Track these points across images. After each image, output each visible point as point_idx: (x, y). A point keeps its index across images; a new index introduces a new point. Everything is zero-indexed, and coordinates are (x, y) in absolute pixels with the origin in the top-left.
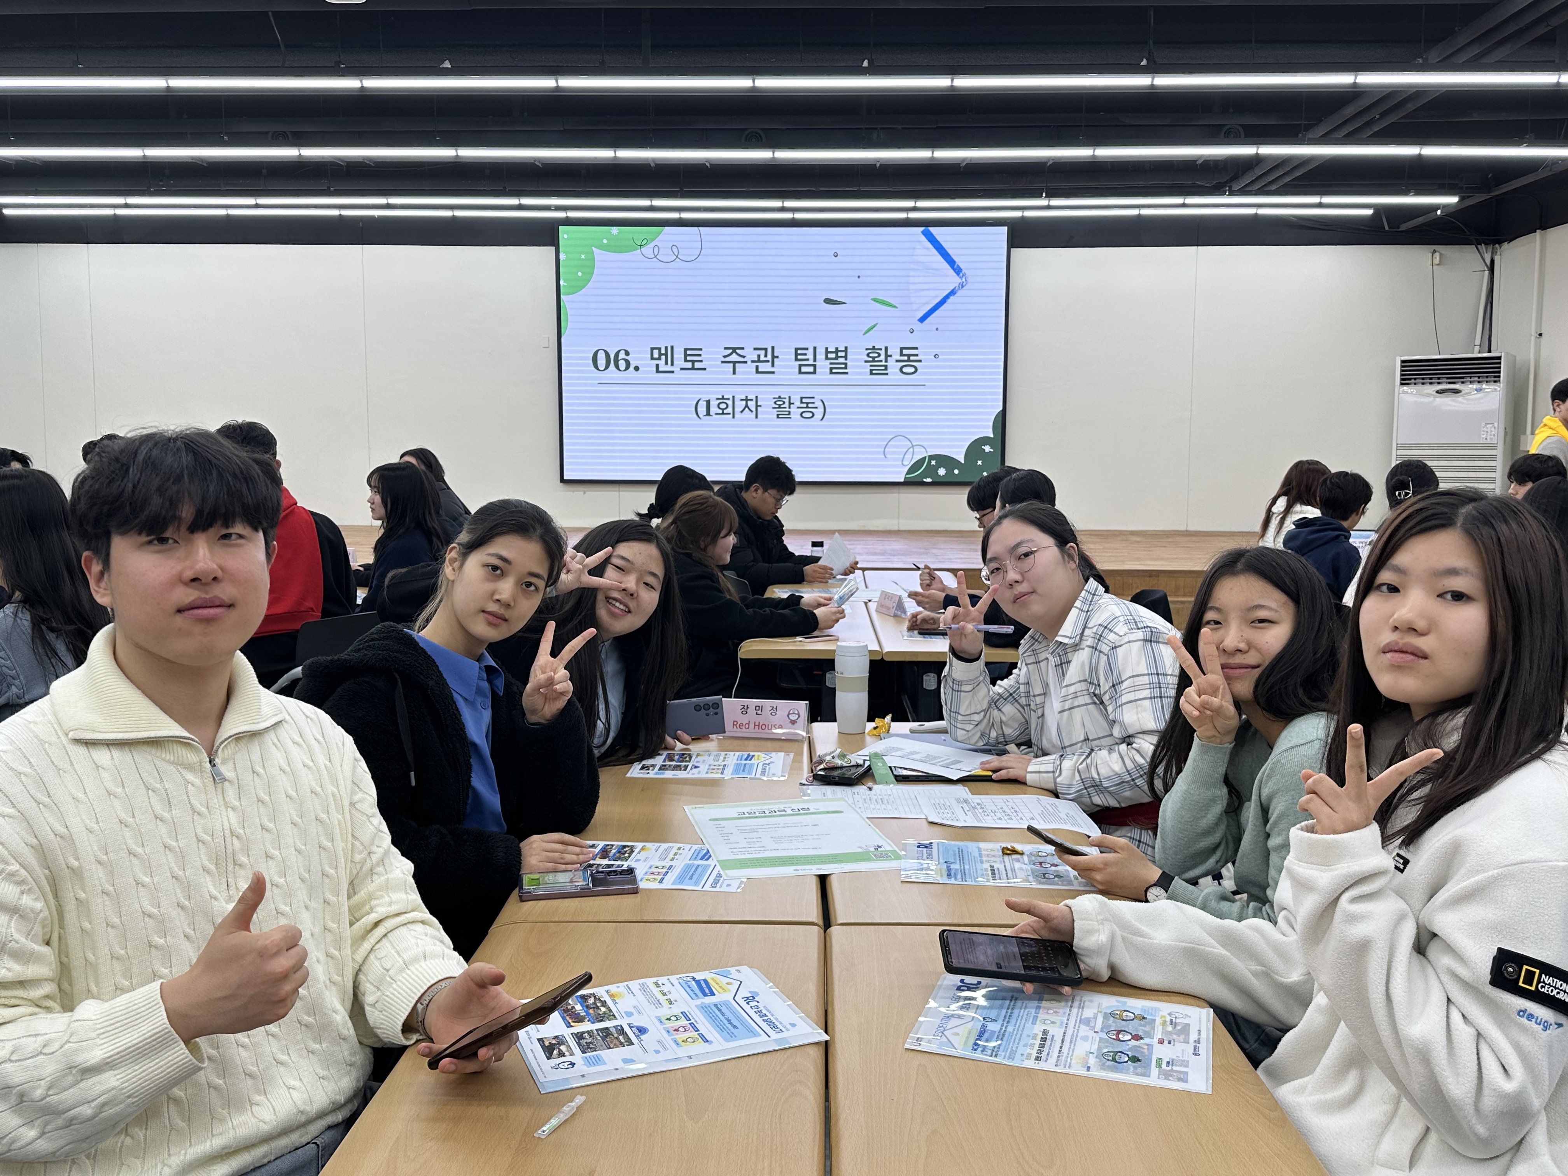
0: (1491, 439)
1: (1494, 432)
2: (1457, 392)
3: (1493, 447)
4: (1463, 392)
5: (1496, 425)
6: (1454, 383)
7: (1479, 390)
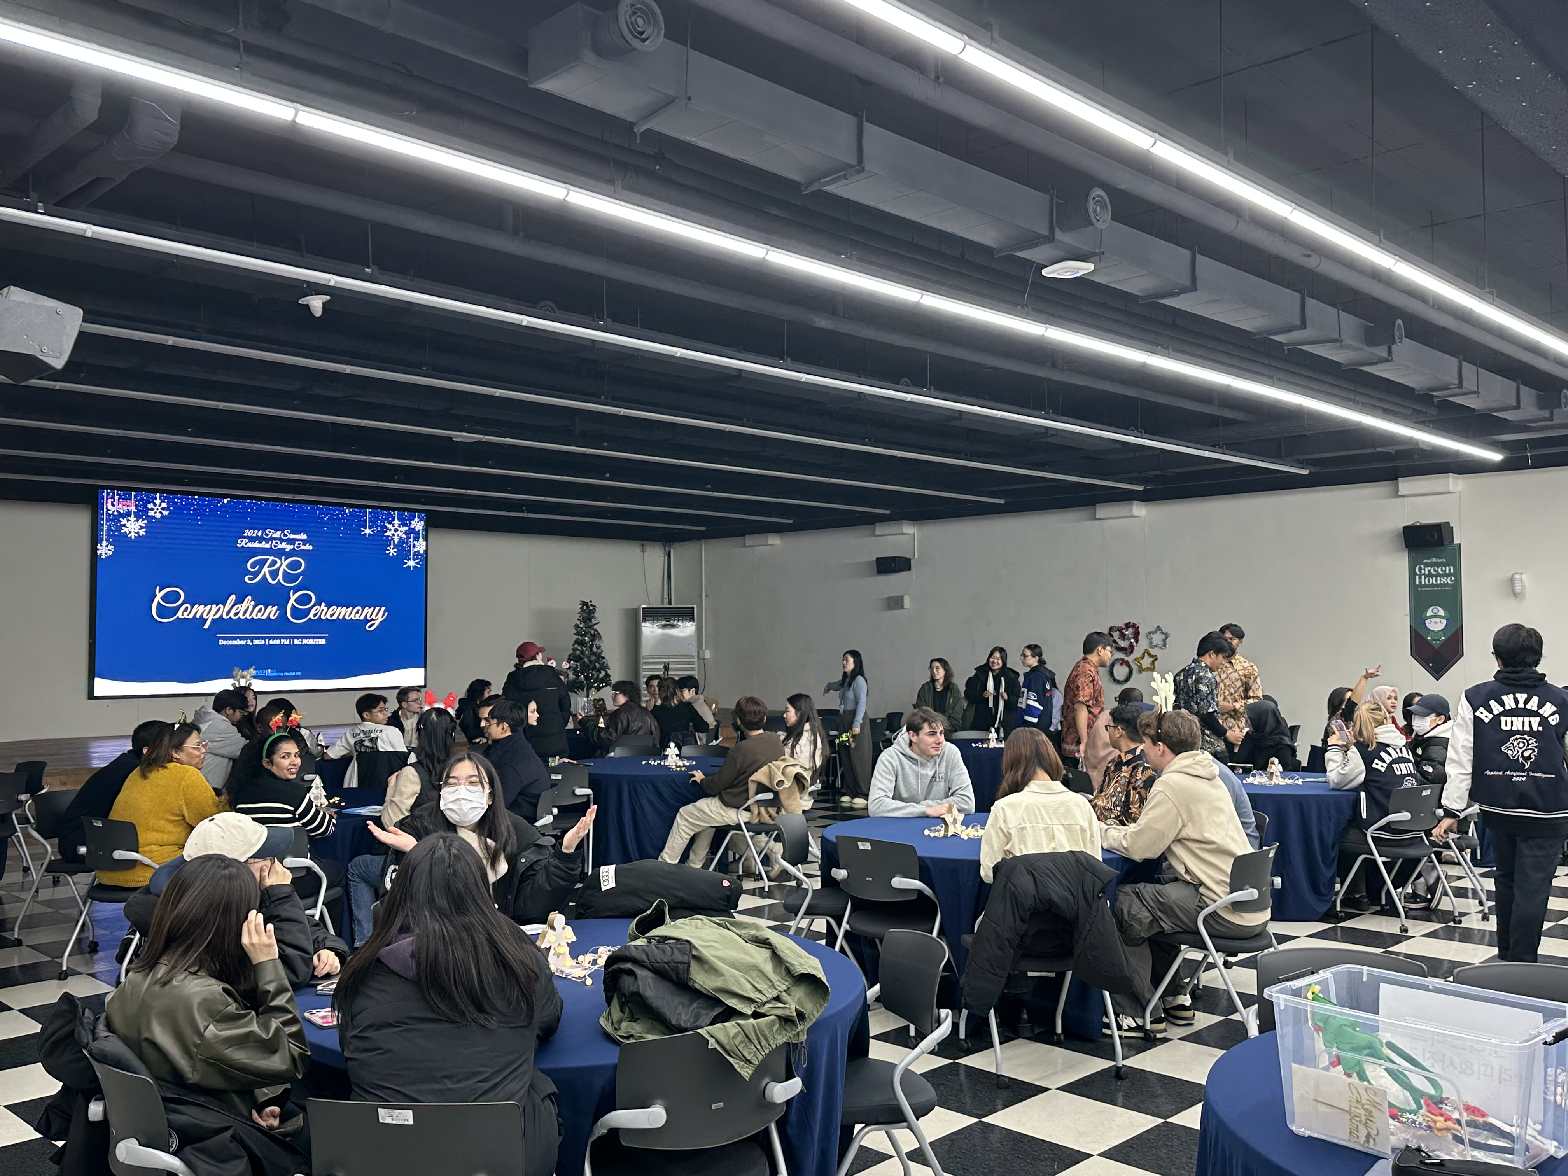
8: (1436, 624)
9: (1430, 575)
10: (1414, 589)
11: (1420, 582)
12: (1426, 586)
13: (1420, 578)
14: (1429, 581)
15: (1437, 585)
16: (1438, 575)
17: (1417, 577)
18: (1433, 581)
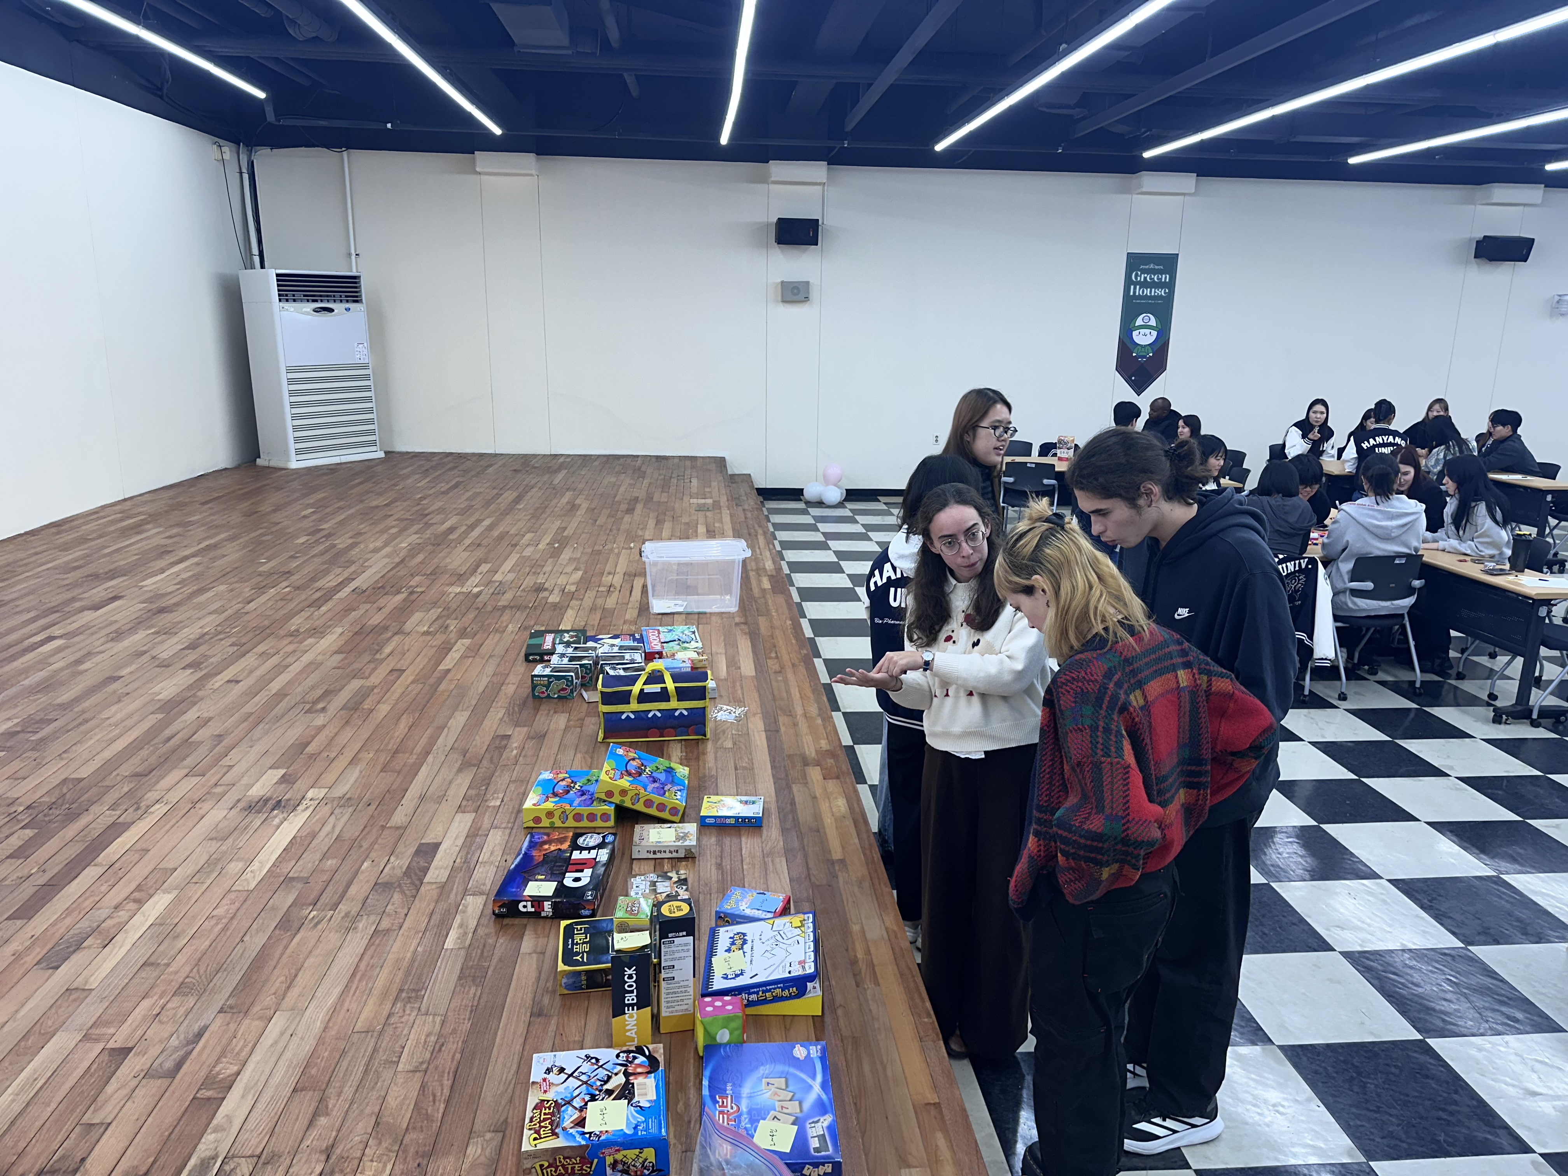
0: (364, 359)
1: (366, 352)
2: (331, 310)
3: (365, 367)
4: (336, 312)
5: (365, 345)
6: (327, 301)
7: (348, 310)
8: (1144, 338)
9: (1144, 284)
10: (1128, 300)
11: (1134, 292)
12: (1140, 297)
13: (1135, 288)
14: (1143, 292)
15: (1151, 297)
16: (1153, 285)
17: (1132, 287)
18: (1147, 292)
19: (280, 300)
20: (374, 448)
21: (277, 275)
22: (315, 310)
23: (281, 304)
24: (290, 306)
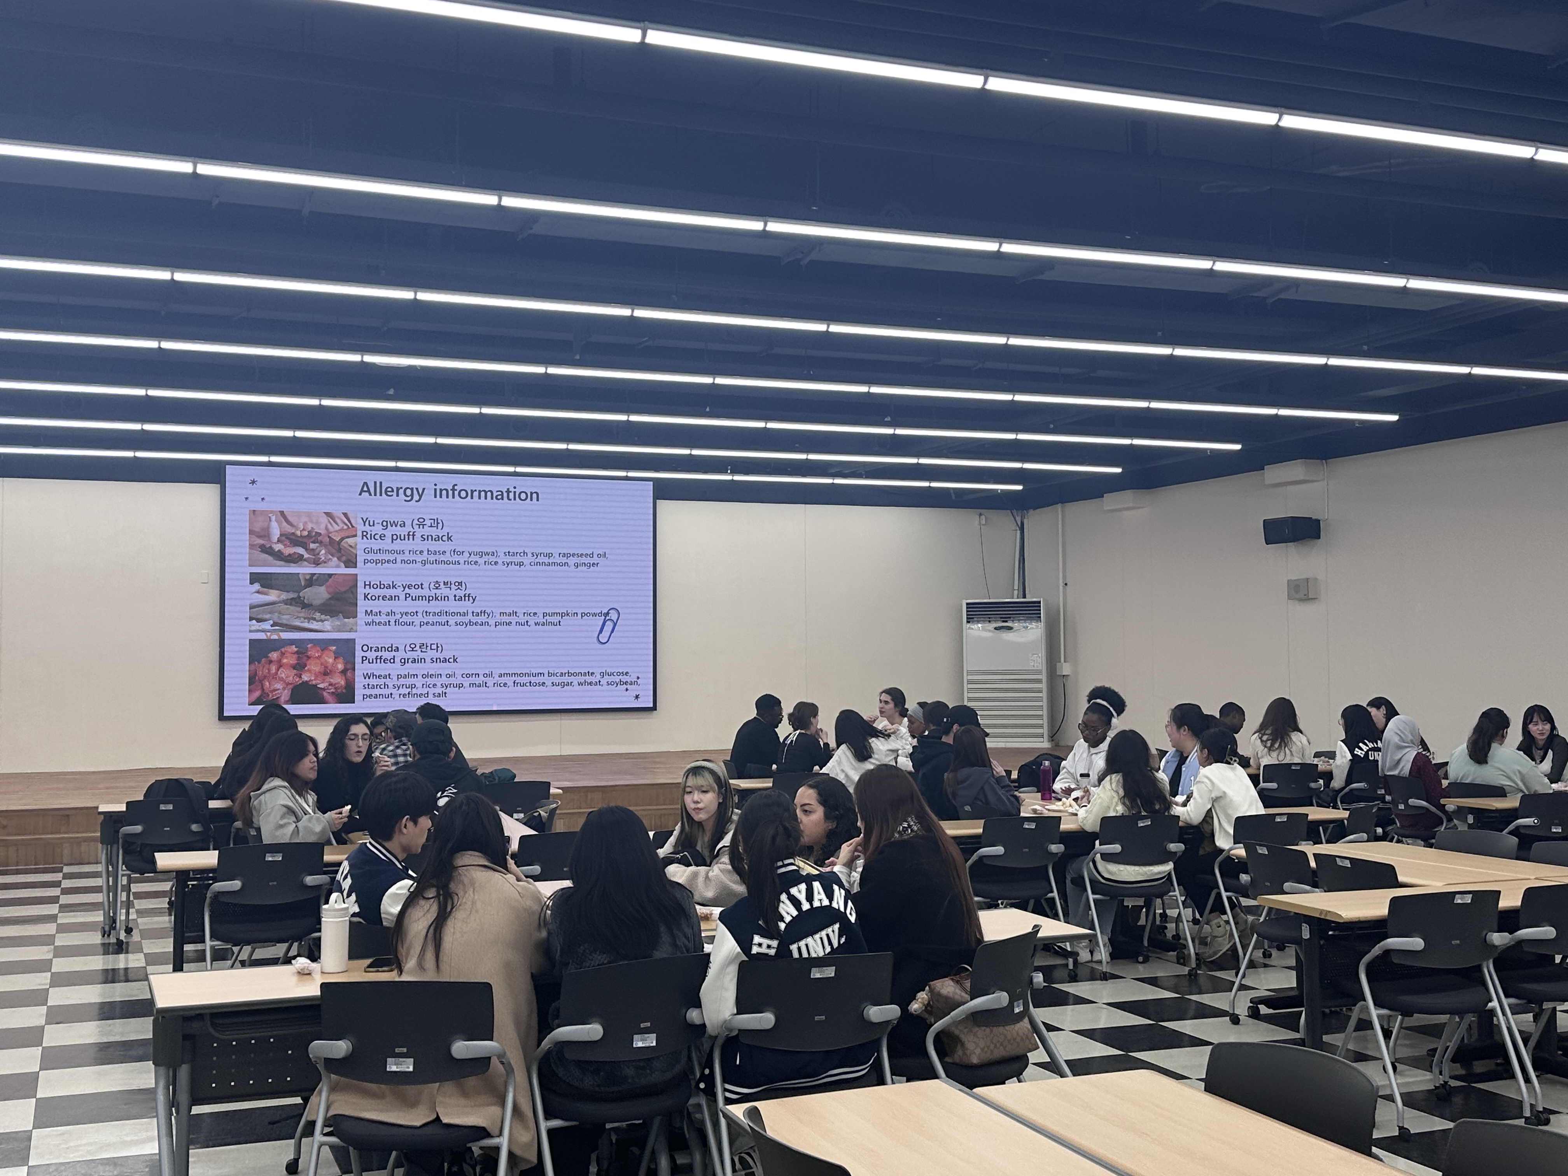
0: (1037, 666)
1: (1039, 660)
2: (1010, 628)
3: (1039, 672)
4: (1015, 629)
5: (1040, 655)
6: (1006, 621)
7: (1026, 628)
19: (968, 622)
20: (1042, 739)
21: (967, 604)
22: (996, 629)
23: (968, 625)
24: (975, 626)
